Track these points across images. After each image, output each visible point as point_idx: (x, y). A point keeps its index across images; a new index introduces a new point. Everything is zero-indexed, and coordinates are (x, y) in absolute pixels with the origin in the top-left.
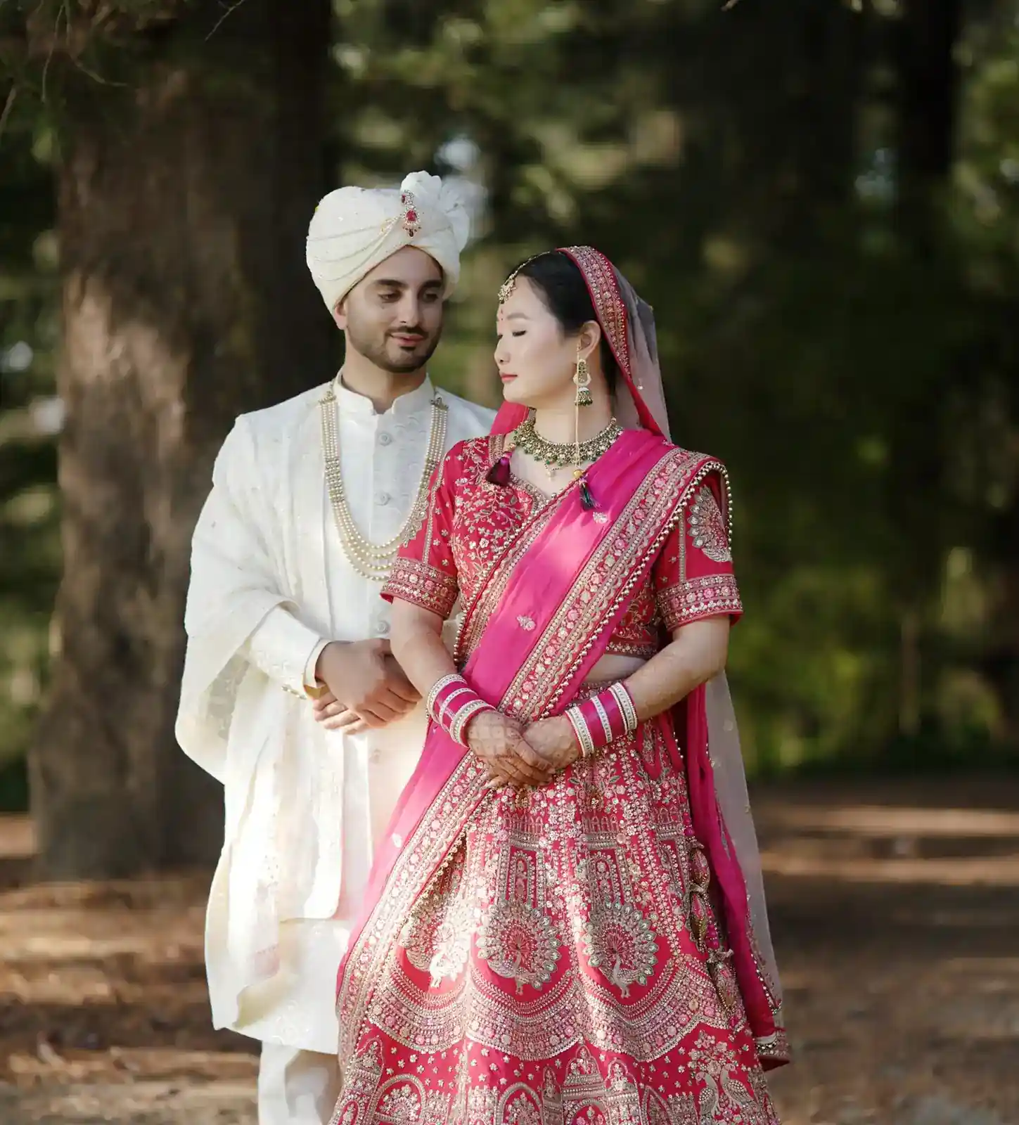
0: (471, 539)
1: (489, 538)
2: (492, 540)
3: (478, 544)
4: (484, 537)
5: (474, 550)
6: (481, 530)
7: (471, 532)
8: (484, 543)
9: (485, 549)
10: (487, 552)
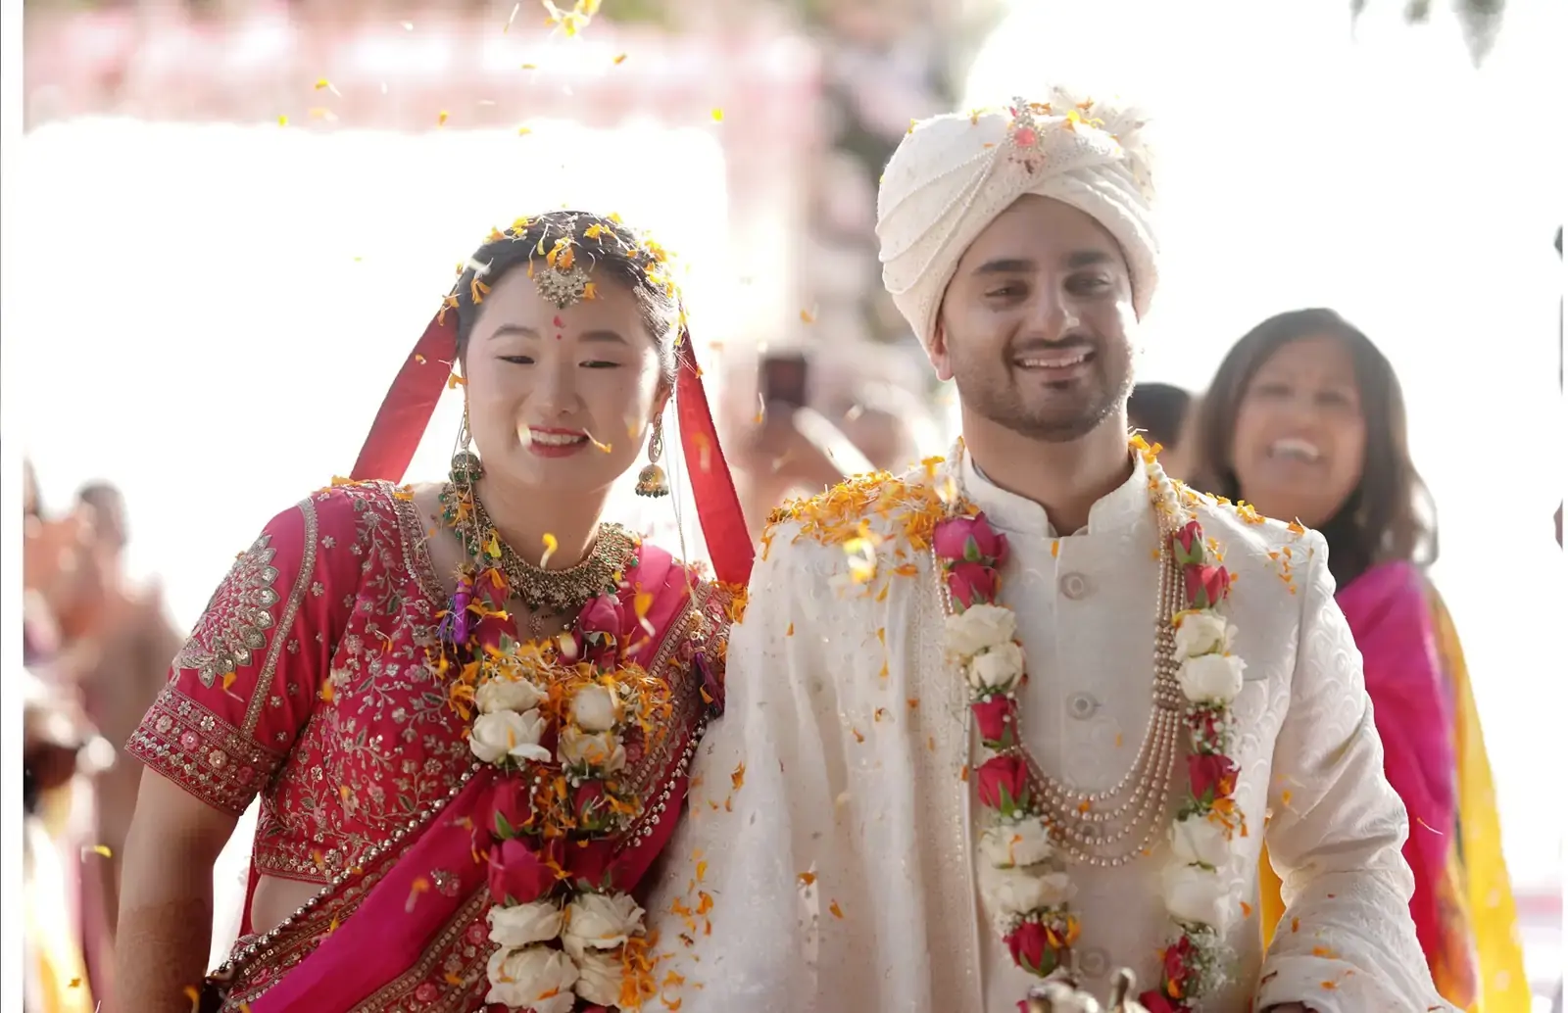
0: (406, 756)
1: (442, 758)
2: (447, 762)
3: (421, 768)
4: (434, 757)
5: (410, 777)
6: (431, 742)
7: (409, 739)
8: (432, 766)
9: (432, 778)
10: (435, 784)
